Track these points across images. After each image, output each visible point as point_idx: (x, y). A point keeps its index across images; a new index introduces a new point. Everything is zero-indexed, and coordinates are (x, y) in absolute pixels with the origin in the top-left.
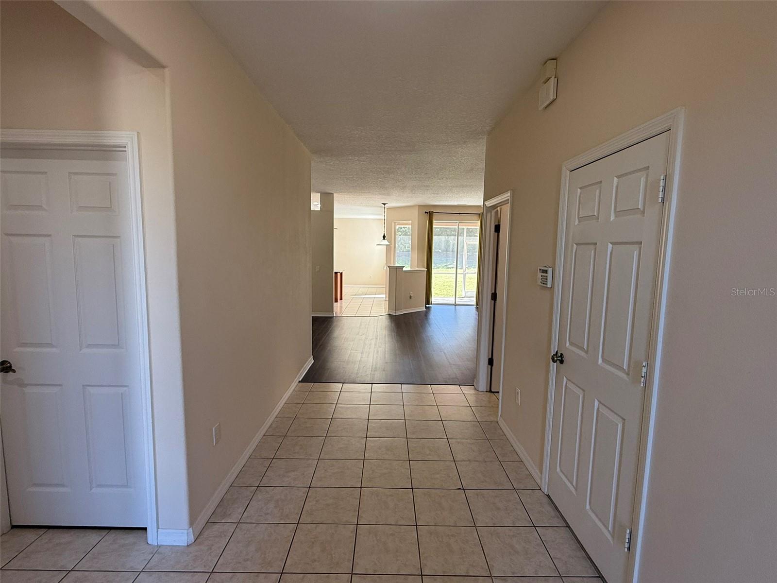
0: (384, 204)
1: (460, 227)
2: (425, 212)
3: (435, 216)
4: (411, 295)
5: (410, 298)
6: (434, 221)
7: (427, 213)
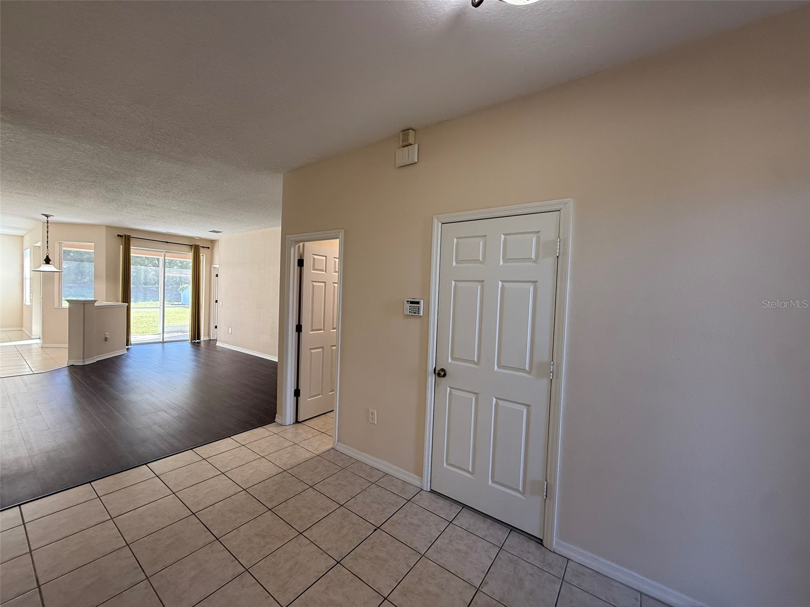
0: (47, 216)
1: (166, 258)
2: (118, 235)
3: (132, 242)
4: (108, 336)
5: (106, 340)
6: (131, 247)
7: (121, 236)
